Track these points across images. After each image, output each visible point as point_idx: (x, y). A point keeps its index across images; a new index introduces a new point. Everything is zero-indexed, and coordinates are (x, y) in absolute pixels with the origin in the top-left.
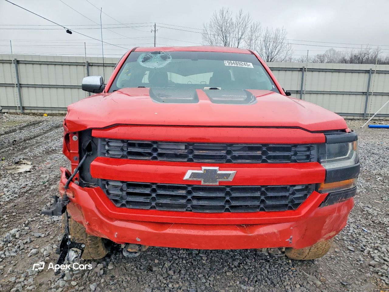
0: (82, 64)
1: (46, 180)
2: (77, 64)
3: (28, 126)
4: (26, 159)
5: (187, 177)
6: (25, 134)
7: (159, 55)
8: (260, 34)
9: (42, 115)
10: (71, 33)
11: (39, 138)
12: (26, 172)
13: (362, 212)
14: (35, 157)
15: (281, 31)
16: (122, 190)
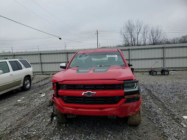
0: (65, 53)
1: (50, 99)
2: (63, 53)
3: (44, 79)
4: (43, 92)
5: (83, 94)
6: (43, 83)
7: (85, 55)
8: (149, 30)
9: (49, 74)
10: (61, 39)
11: (48, 84)
12: (44, 97)
13: (168, 110)
14: (47, 91)
15: (160, 27)
16: (66, 98)
